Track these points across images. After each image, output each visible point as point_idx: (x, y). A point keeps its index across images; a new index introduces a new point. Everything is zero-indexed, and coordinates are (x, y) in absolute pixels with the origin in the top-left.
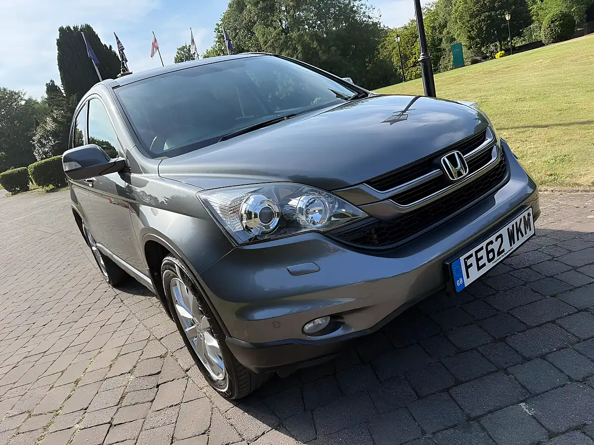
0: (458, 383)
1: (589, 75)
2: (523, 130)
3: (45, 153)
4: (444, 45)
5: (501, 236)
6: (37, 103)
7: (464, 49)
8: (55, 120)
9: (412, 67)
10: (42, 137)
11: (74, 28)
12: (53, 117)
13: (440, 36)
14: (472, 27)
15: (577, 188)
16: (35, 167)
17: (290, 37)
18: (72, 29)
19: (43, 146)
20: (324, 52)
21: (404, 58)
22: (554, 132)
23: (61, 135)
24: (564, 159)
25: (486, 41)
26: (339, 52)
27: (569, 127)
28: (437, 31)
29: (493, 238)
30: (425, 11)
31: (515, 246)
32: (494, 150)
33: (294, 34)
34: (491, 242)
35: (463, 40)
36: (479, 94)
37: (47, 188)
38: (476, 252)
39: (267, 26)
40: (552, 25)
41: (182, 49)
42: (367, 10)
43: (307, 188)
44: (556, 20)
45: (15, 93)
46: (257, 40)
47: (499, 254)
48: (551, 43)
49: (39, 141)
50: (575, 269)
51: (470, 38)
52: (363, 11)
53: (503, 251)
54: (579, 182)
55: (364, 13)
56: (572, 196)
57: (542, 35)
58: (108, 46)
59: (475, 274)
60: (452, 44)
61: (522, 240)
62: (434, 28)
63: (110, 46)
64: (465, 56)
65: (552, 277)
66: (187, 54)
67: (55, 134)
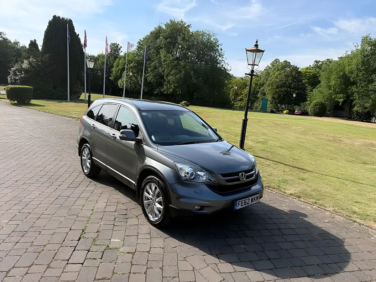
0: (227, 237)
1: (315, 145)
2: (276, 163)
3: (16, 80)
4: (259, 95)
5: (249, 199)
6: (10, 42)
7: (269, 102)
8: (30, 64)
9: (239, 101)
10: (17, 70)
11: (62, 18)
12: (29, 61)
13: (259, 90)
14: (276, 92)
15: (285, 194)
16: (11, 88)
17: (180, 64)
18: (61, 18)
19: (16, 75)
20: (195, 79)
21: (237, 94)
22: (287, 169)
24: (285, 181)
25: (281, 102)
26: (203, 81)
27: (294, 168)
28: (258, 86)
29: (247, 199)
30: (255, 73)
31: (252, 203)
32: (254, 175)
33: (182, 63)
34: (246, 200)
35: (269, 97)
36: (265, 137)
37: (13, 102)
38: (242, 201)
39: (169, 53)
40: (315, 107)
41: (113, 45)
42: (224, 64)
43: (204, 170)
44: (318, 105)
46: (160, 57)
47: (248, 204)
48: (312, 116)
49: (14, 71)
50: (275, 224)
51: (273, 98)
52: (222, 64)
53: (249, 203)
54: (286, 192)
55: (223, 65)
56: (282, 196)
57: (309, 109)
58: (77, 34)
59: (240, 207)
60: (264, 96)
61: (255, 202)
62: (256, 84)
63: (78, 35)
64: (268, 106)
65: (263, 219)
66: (115, 48)
67: (27, 71)
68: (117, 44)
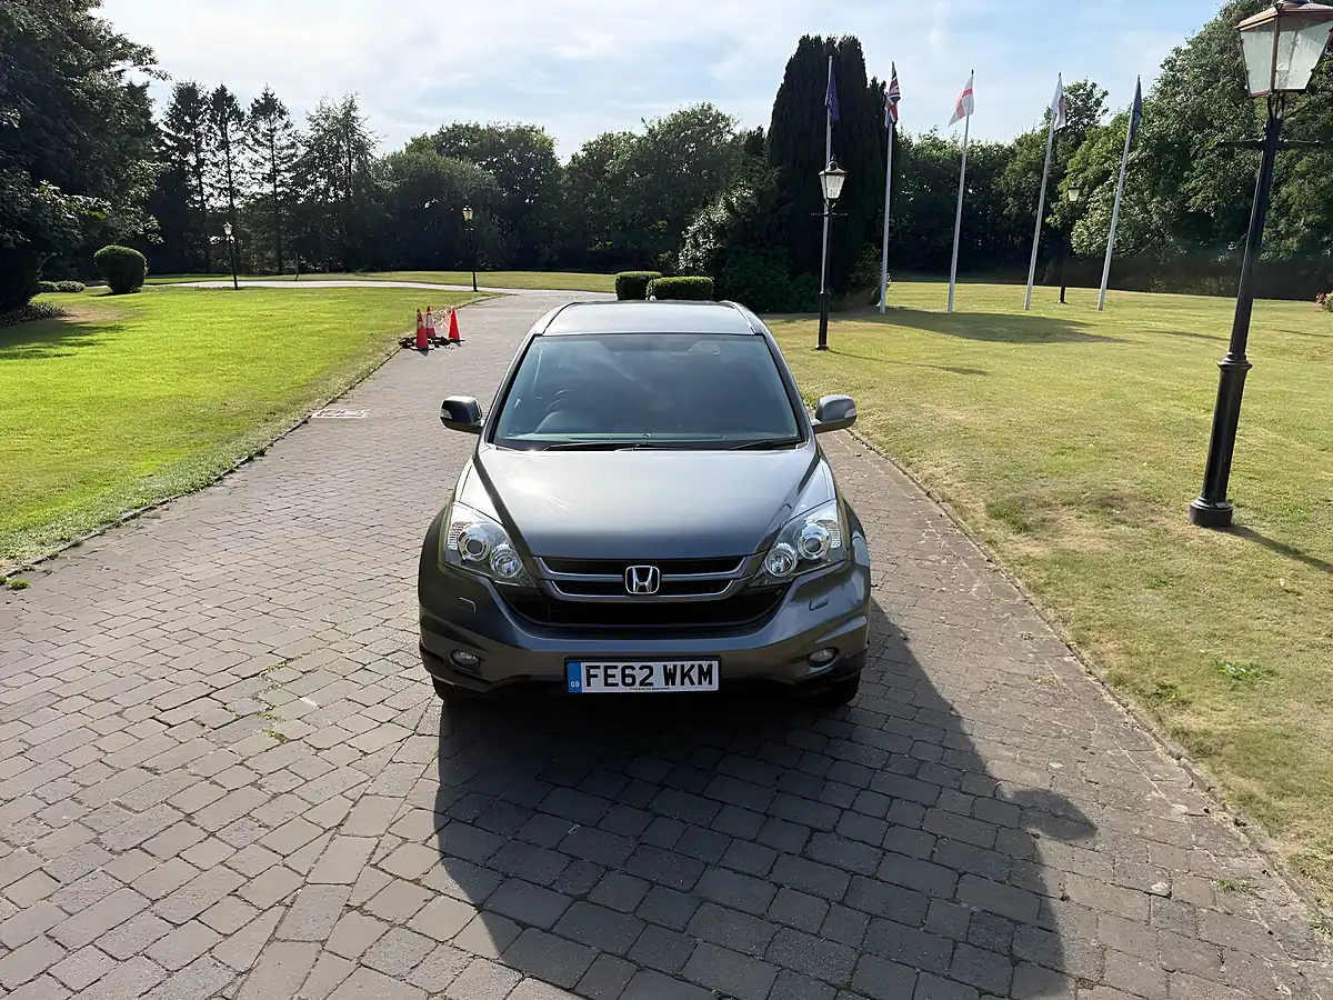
5: (649, 668)
8: (729, 206)
10: (700, 229)
11: (828, 40)
18: (824, 42)
23: (729, 235)
29: (637, 665)
31: (674, 688)
34: (633, 668)
41: (1073, 90)
45: (723, 118)
47: (642, 684)
49: (695, 235)
53: (650, 684)
66: (1079, 104)
67: (720, 231)
68: (1089, 84)
